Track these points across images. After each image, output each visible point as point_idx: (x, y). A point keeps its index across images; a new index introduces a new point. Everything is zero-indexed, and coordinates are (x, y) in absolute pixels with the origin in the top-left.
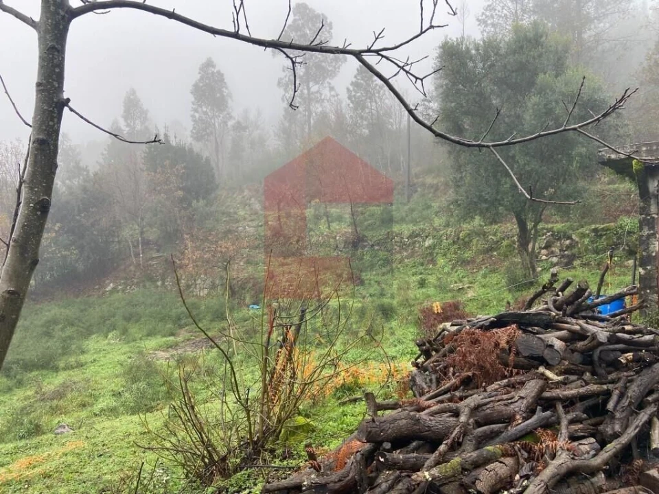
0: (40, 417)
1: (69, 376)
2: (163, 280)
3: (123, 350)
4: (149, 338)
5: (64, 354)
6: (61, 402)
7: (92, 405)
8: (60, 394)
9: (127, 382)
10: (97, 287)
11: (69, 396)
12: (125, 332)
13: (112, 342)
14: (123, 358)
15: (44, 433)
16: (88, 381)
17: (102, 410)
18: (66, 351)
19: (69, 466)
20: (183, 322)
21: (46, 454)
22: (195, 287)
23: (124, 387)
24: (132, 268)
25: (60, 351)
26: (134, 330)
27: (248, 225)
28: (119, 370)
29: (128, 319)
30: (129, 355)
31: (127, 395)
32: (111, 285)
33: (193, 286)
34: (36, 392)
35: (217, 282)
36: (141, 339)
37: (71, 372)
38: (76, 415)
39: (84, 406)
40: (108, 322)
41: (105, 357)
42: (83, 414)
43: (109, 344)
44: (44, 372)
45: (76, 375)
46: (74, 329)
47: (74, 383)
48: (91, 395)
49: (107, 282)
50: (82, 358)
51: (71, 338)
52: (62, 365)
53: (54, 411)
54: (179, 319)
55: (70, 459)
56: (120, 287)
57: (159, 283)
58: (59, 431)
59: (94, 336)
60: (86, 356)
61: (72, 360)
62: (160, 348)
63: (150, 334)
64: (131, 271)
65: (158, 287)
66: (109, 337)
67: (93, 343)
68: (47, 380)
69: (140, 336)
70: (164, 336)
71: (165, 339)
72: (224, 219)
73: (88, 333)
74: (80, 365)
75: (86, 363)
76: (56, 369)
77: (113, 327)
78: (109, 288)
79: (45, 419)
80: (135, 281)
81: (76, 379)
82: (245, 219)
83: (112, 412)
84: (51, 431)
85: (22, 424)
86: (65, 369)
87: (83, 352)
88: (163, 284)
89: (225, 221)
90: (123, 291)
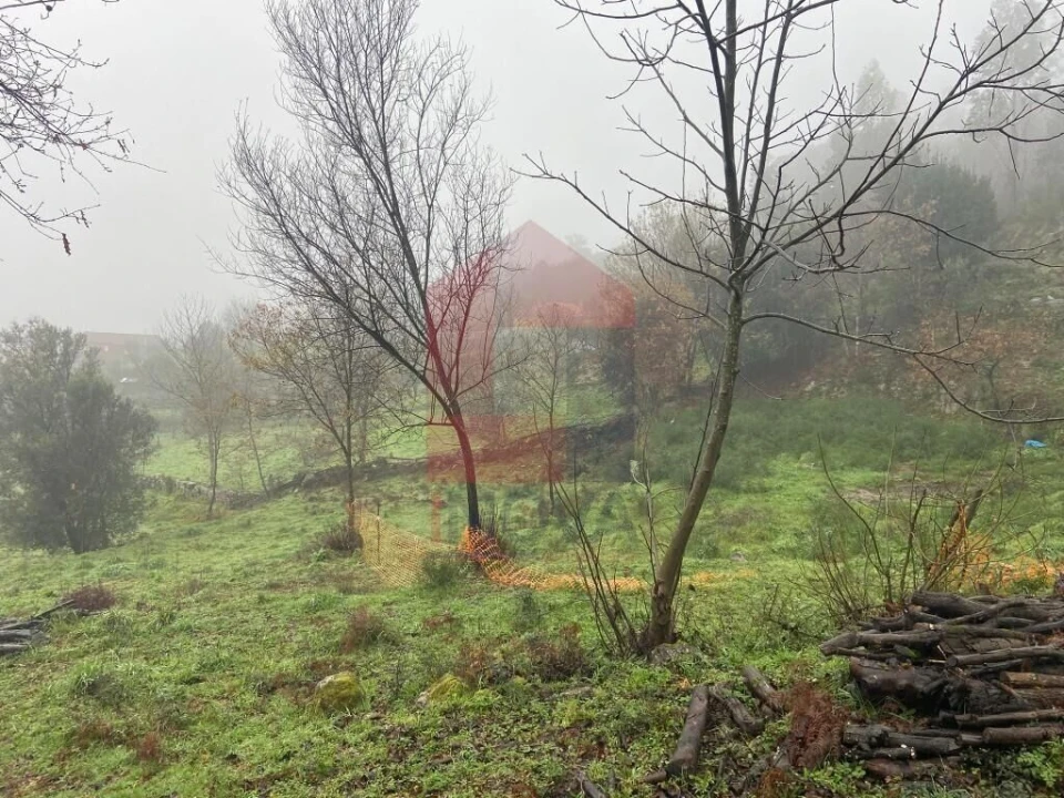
0: (718, 541)
1: (751, 501)
2: (888, 382)
3: (816, 480)
4: (855, 469)
5: (747, 473)
6: (739, 530)
7: (771, 540)
8: (738, 520)
9: (814, 522)
10: (793, 384)
11: (748, 525)
12: (822, 455)
13: (805, 466)
14: (813, 490)
15: (720, 557)
16: (770, 511)
17: (781, 549)
18: (749, 469)
19: (740, 589)
20: (906, 452)
21: (721, 574)
22: (939, 400)
23: (808, 526)
24: (844, 361)
25: (742, 469)
26: (834, 453)
27: (1052, 294)
28: (807, 505)
29: (828, 438)
30: (823, 487)
31: (810, 538)
32: (813, 383)
33: (934, 397)
34: (716, 514)
35: (976, 394)
36: (842, 468)
37: (753, 498)
38: (753, 547)
39: (763, 539)
40: (802, 439)
41: (793, 485)
42: (761, 548)
43: (800, 468)
44: (724, 491)
45: (758, 503)
46: (759, 442)
47: (755, 511)
48: (770, 529)
49: (808, 378)
50: (767, 482)
51: (755, 454)
52: (744, 486)
53: (733, 538)
54: (902, 448)
55: (742, 584)
56: (824, 388)
57: (882, 387)
58: (735, 558)
59: (783, 454)
60: (771, 479)
61: (755, 481)
62: (866, 486)
63: (856, 464)
64: (840, 365)
65: (878, 391)
66: (802, 458)
67: (781, 464)
68: (727, 501)
69: (842, 464)
70: (876, 470)
71: (876, 474)
72: (1009, 282)
73: (775, 449)
74: (764, 490)
75: (771, 489)
76: (737, 490)
77: (807, 447)
78: (809, 388)
79: (722, 543)
80: (846, 380)
81: (756, 507)
82: (1048, 282)
83: (792, 553)
84: (728, 557)
85: (701, 543)
86: (746, 492)
87: (769, 474)
88: (888, 388)
89: (1008, 285)
90: (828, 392)
